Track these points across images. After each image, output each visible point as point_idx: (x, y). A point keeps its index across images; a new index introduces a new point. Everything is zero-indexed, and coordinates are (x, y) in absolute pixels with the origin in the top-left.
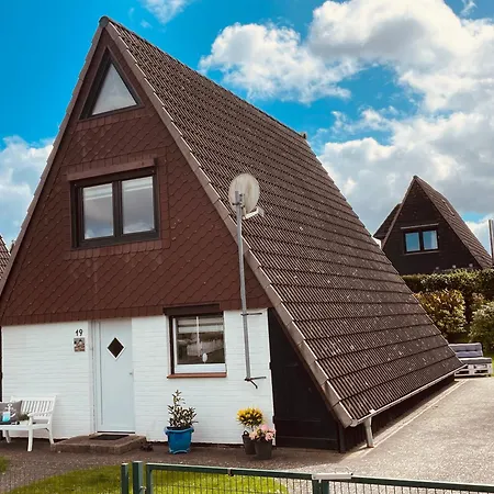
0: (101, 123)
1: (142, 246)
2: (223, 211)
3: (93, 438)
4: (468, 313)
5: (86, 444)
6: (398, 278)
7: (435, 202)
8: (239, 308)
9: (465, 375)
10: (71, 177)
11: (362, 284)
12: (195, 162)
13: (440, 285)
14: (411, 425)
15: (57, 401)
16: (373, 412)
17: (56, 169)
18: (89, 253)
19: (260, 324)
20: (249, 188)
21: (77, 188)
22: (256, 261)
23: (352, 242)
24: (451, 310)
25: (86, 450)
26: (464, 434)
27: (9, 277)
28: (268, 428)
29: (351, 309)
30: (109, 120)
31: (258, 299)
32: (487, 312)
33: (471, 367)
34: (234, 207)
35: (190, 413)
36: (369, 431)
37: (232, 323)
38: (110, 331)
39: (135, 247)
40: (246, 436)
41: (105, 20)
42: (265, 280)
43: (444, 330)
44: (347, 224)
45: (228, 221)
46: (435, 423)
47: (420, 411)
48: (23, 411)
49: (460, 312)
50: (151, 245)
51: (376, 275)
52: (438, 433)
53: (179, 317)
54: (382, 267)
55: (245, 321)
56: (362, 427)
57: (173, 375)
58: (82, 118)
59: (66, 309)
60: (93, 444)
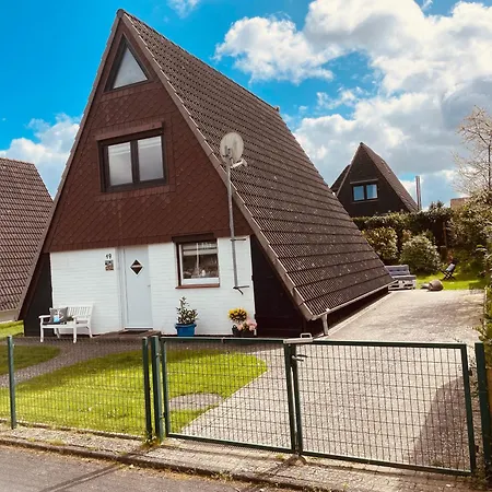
0: (121, 93)
1: (154, 191)
2: (216, 162)
3: (122, 333)
4: (399, 244)
5: (116, 337)
6: (348, 218)
7: (376, 163)
8: (229, 235)
9: (396, 288)
10: (98, 138)
11: (321, 221)
12: (194, 124)
13: (379, 224)
14: (356, 321)
15: (94, 307)
16: (328, 310)
17: (86, 132)
18: (114, 196)
19: (244, 247)
20: (235, 143)
21: (103, 146)
22: (241, 200)
23: (313, 190)
24: (387, 242)
25: (117, 341)
26: (395, 326)
27: (54, 214)
28: (251, 322)
29: (312, 238)
30: (126, 92)
31: (243, 229)
32: (414, 243)
33: (400, 282)
34: (224, 159)
35: (194, 313)
36: (325, 324)
37: (223, 247)
38: (131, 255)
39: (149, 191)
40: (235, 329)
41: (121, 12)
42: (248, 214)
43: (381, 257)
44: (310, 176)
45: (220, 169)
46: (374, 320)
47: (363, 312)
48: (69, 315)
49: (393, 243)
50: (160, 189)
51: (331, 214)
52: (377, 325)
53: (183, 244)
54: (335, 208)
55: (233, 245)
56: (320, 321)
57: (180, 287)
58: (105, 90)
59: (98, 239)
60: (122, 337)
